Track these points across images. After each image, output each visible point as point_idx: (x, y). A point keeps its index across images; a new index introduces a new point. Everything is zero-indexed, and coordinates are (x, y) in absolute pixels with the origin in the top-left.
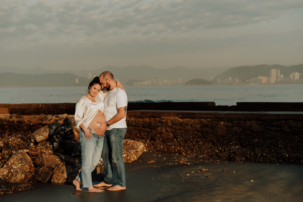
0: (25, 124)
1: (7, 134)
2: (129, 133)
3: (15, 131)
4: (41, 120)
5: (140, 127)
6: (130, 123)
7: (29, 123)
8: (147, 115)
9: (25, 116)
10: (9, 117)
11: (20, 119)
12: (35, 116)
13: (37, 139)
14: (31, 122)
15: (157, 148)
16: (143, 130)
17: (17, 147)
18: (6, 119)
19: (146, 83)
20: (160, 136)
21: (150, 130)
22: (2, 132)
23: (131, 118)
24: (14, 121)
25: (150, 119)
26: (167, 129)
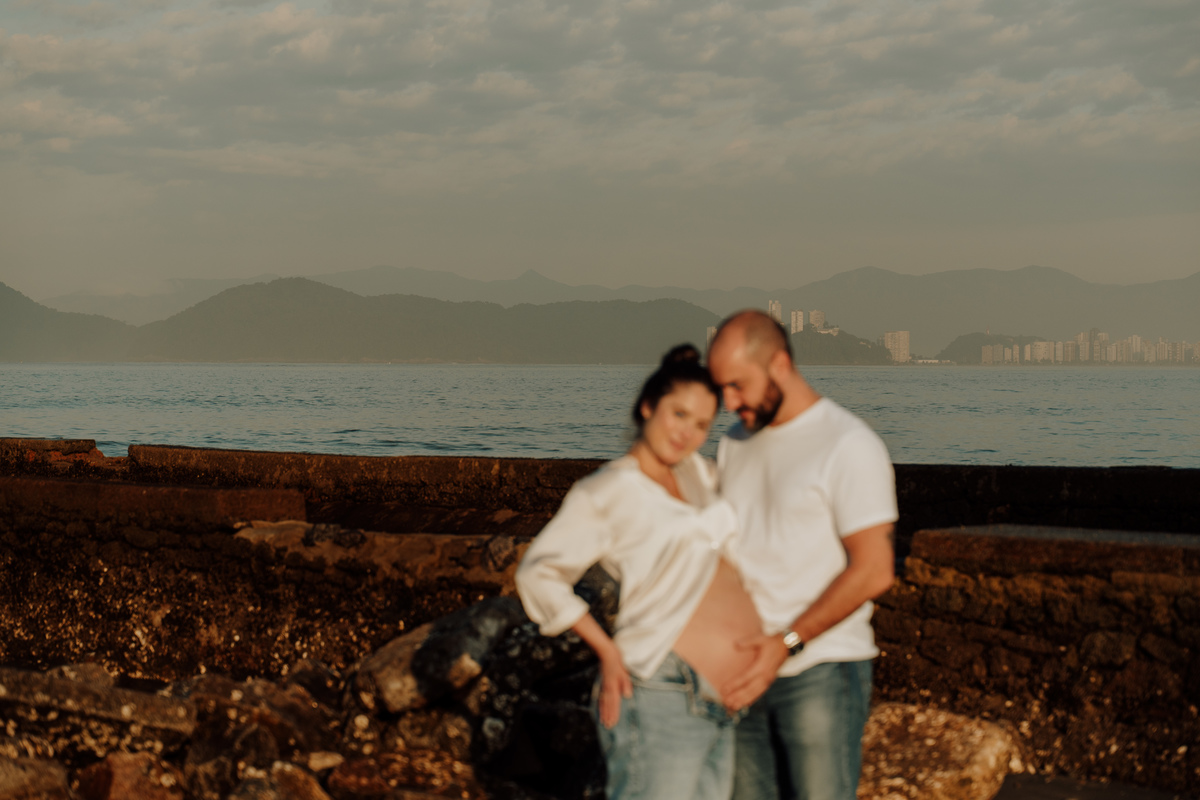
0: (380, 578)
1: (287, 628)
2: (928, 658)
3: (327, 613)
4: (457, 559)
5: (990, 625)
6: (933, 599)
7: (396, 575)
8: (1033, 560)
9: (381, 539)
10: (297, 540)
11: (352, 553)
12: (429, 535)
13: (388, 696)
14: (406, 571)
15: (1086, 751)
16: (1004, 644)
17: (272, 743)
18: (285, 549)
19: (1042, 350)
20: (1106, 682)
21: (1044, 646)
22: (263, 616)
23: (942, 570)
24: (321, 560)
25: (1046, 583)
26: (1145, 644)
